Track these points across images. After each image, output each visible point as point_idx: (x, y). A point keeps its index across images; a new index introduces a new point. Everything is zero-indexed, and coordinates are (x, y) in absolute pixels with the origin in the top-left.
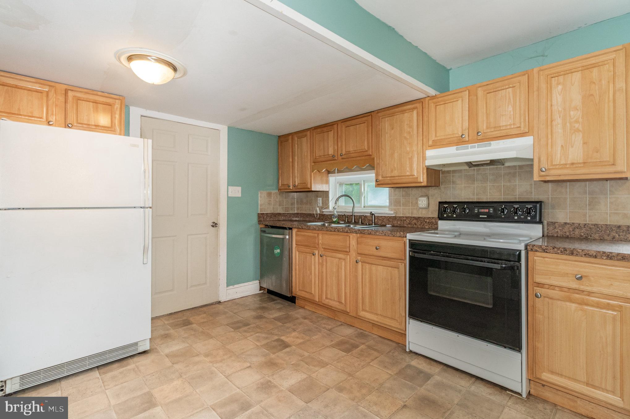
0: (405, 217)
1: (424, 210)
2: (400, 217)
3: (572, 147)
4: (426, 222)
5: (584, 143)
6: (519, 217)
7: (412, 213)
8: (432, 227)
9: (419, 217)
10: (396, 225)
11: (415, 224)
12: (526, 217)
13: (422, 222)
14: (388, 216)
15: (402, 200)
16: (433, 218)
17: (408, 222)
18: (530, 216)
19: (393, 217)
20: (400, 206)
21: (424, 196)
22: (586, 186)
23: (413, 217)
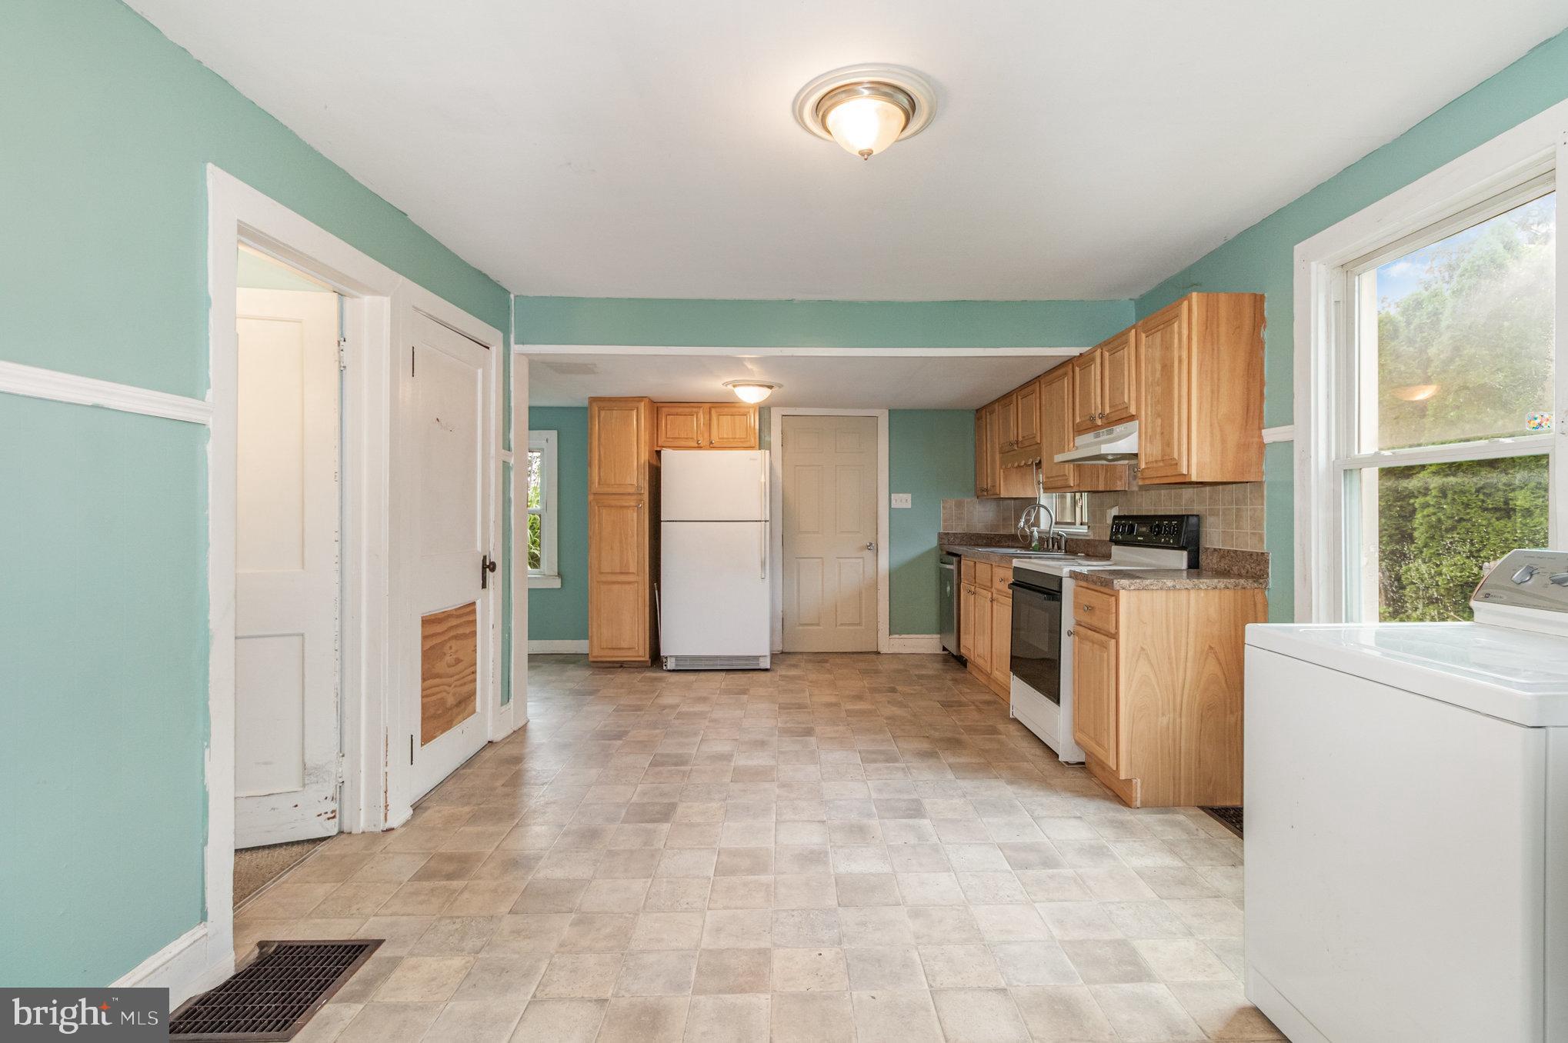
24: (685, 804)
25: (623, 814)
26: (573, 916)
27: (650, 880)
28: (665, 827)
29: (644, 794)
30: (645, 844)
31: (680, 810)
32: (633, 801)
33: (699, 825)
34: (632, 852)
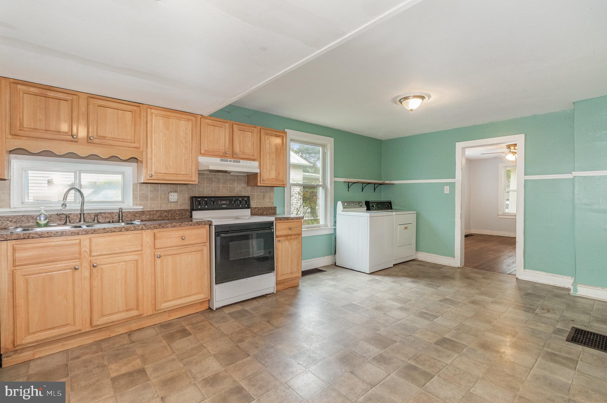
0: (155, 211)
1: (173, 204)
2: (149, 211)
3: (272, 171)
4: (176, 214)
5: (276, 170)
6: (242, 206)
7: (161, 207)
8: (182, 217)
9: (170, 210)
10: (144, 219)
11: (166, 216)
12: (245, 206)
13: (172, 214)
14: (134, 212)
15: (150, 195)
16: (183, 210)
17: (158, 215)
18: (247, 205)
19: (141, 211)
20: (148, 200)
21: (173, 192)
22: (261, 189)
23: (164, 210)
24: (431, 341)
25: (465, 350)
26: (493, 324)
27: (463, 323)
28: (447, 336)
29: (448, 356)
30: (459, 334)
31: (435, 340)
32: (457, 355)
33: (431, 331)
34: (467, 333)
